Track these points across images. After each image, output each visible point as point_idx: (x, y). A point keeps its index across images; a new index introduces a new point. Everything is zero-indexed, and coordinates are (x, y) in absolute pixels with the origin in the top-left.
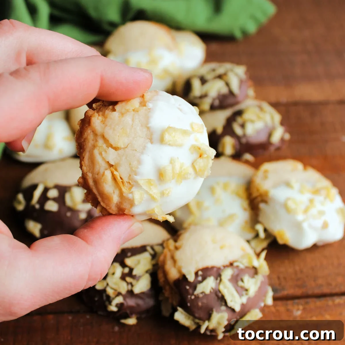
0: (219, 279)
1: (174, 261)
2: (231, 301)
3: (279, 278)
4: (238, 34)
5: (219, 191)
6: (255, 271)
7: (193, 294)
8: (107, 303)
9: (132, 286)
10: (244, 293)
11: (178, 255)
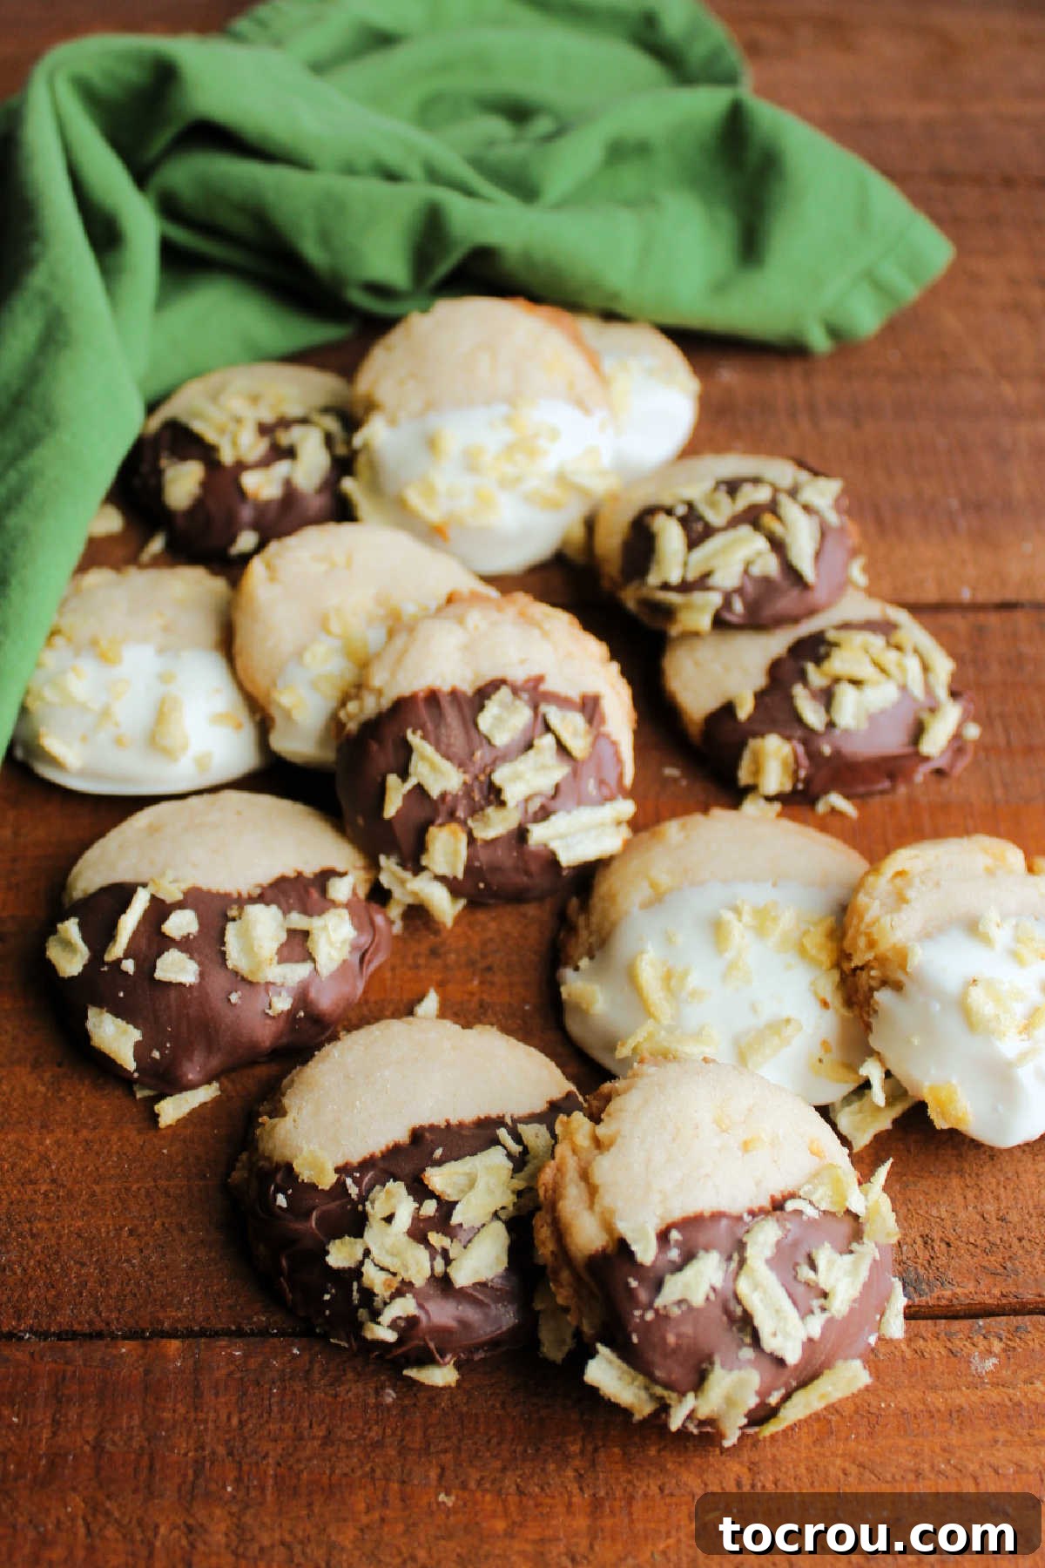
0: (736, 1257)
1: (592, 1191)
2: (775, 1335)
3: (927, 1240)
4: (819, 341)
5: (739, 932)
6: (854, 1227)
7: (650, 1306)
8: (363, 1313)
9: (448, 1261)
10: (816, 1303)
11: (604, 1168)
